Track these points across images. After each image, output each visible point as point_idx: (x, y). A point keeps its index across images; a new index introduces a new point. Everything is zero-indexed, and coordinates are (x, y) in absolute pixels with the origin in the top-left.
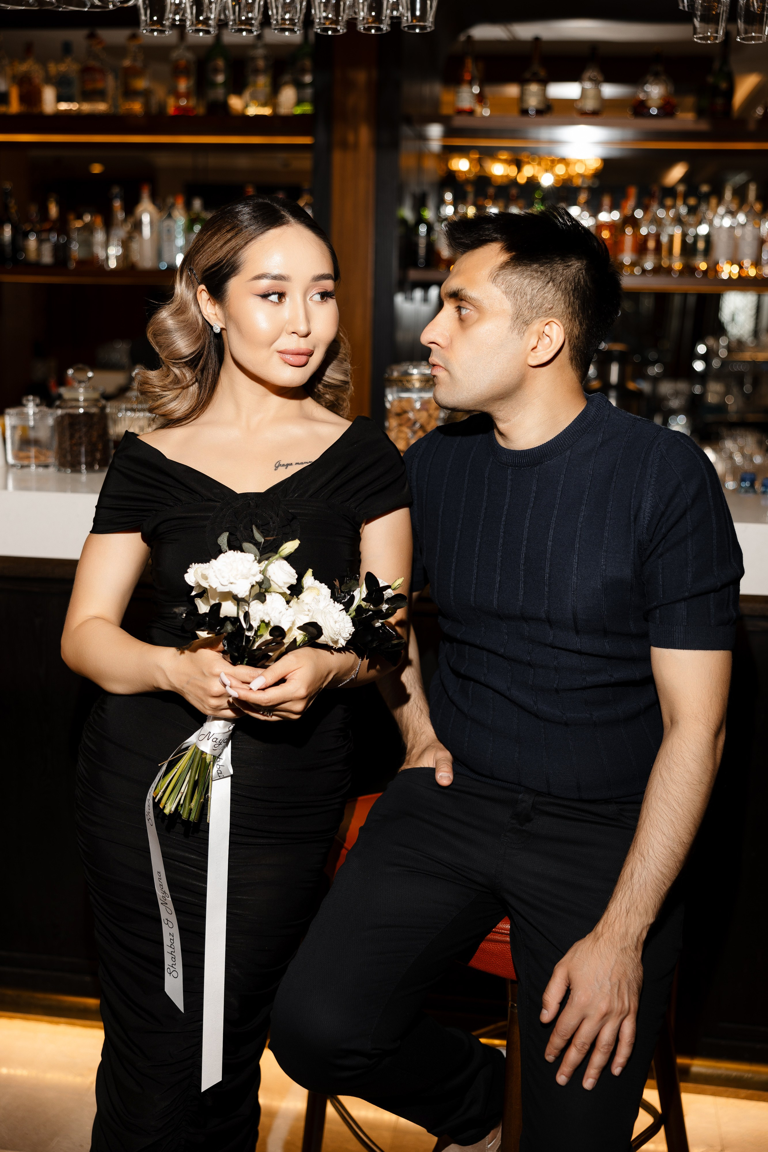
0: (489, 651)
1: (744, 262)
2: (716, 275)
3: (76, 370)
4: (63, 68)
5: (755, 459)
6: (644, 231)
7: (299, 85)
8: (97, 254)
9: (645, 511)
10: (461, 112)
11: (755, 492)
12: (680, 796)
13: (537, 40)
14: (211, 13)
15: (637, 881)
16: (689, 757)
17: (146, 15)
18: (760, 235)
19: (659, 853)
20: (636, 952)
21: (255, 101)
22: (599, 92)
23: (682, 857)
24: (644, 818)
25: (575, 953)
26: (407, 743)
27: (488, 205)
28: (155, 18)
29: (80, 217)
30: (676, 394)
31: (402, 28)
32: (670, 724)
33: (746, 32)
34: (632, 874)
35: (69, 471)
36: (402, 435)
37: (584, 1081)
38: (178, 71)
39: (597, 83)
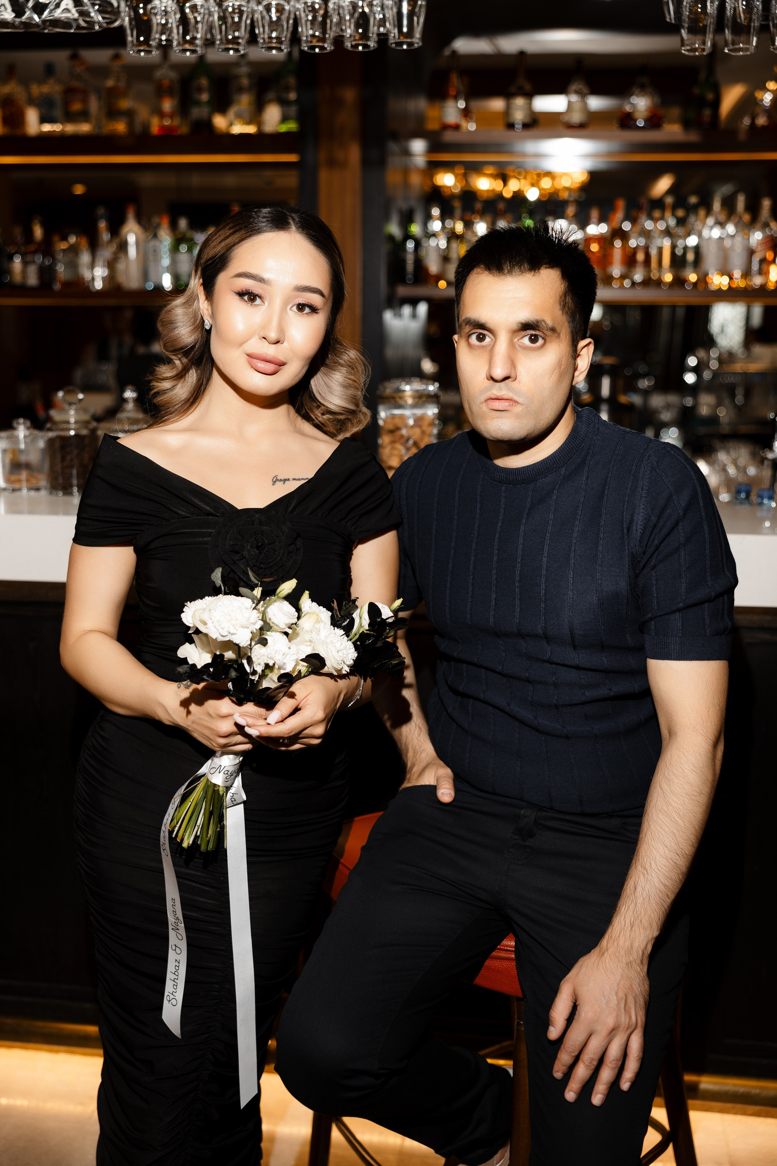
0: (487, 669)
1: (734, 273)
2: (705, 287)
3: (67, 392)
4: (45, 89)
5: (749, 471)
6: (633, 243)
7: (283, 102)
8: (83, 276)
9: (637, 523)
10: (446, 127)
11: (751, 504)
12: (681, 808)
13: (522, 54)
14: (197, 32)
15: (640, 894)
16: (688, 768)
17: (132, 35)
18: (749, 246)
19: (661, 866)
20: (641, 966)
21: (240, 119)
22: (585, 104)
23: (684, 869)
24: (645, 831)
25: (581, 969)
26: (407, 761)
27: (475, 220)
28: (142, 39)
29: (65, 238)
30: (668, 407)
31: (390, 45)
32: (668, 736)
33: (733, 43)
34: (635, 888)
35: (61, 493)
36: (396, 452)
37: (593, 1097)
38: (161, 92)
39: (583, 95)
